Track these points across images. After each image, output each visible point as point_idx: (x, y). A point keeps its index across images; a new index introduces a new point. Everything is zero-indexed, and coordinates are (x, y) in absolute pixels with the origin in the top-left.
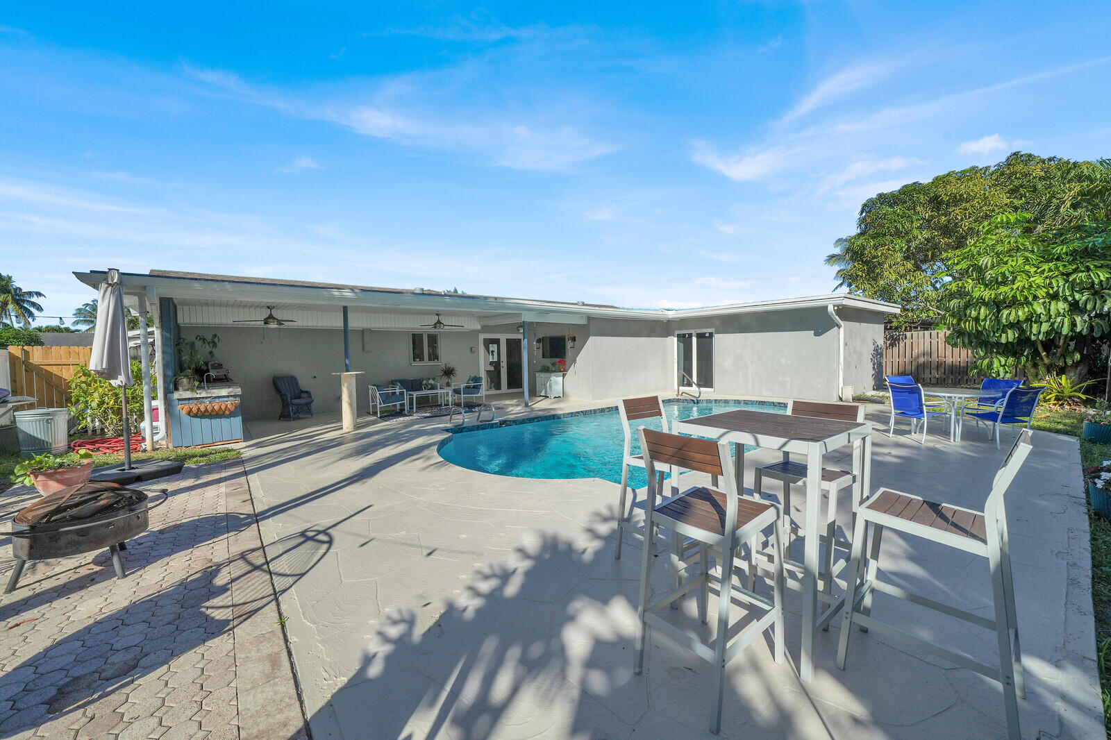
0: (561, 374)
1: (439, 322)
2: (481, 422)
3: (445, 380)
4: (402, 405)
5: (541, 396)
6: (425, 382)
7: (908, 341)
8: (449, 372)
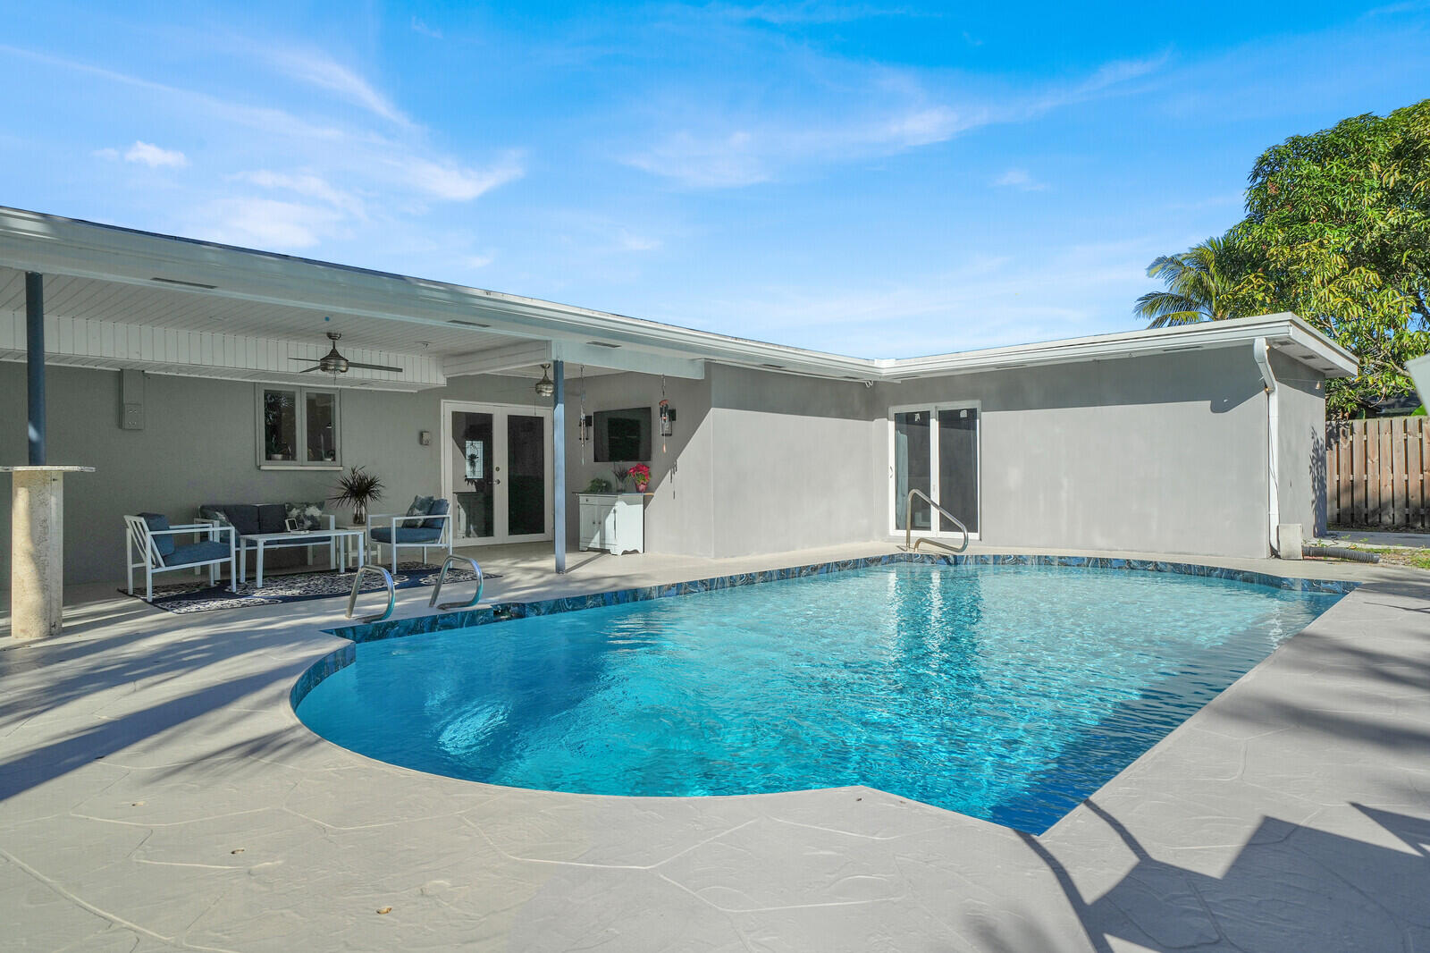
0: (640, 497)
1: (334, 354)
2: (442, 607)
3: (351, 507)
4: (225, 568)
5: (590, 550)
6: (295, 512)
7: (1357, 439)
8: (361, 489)
